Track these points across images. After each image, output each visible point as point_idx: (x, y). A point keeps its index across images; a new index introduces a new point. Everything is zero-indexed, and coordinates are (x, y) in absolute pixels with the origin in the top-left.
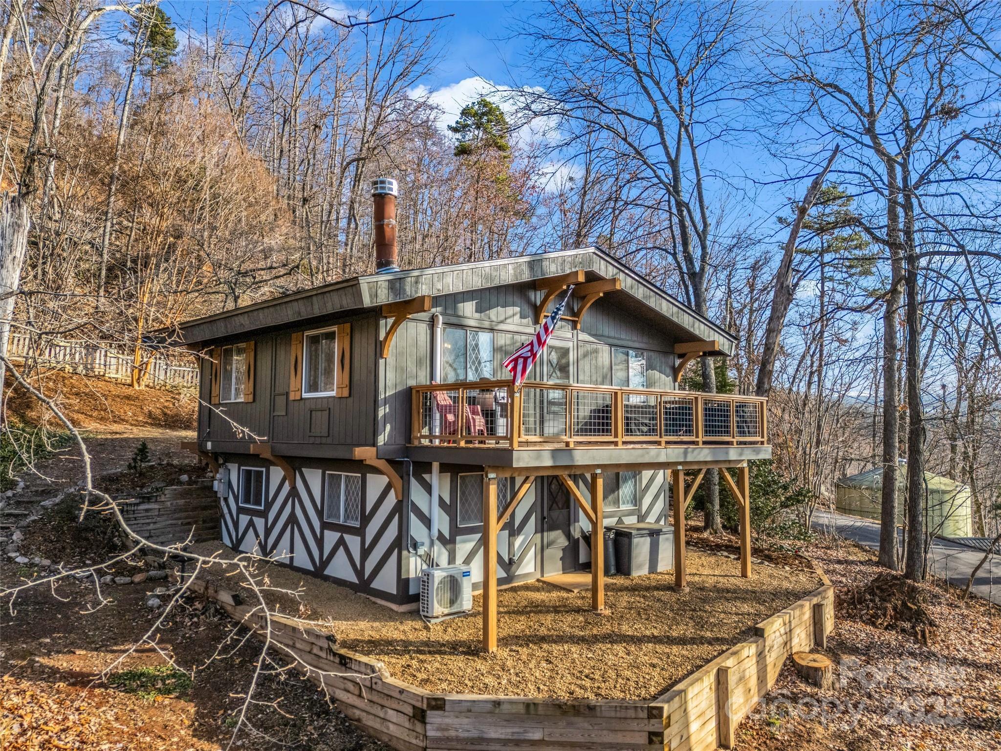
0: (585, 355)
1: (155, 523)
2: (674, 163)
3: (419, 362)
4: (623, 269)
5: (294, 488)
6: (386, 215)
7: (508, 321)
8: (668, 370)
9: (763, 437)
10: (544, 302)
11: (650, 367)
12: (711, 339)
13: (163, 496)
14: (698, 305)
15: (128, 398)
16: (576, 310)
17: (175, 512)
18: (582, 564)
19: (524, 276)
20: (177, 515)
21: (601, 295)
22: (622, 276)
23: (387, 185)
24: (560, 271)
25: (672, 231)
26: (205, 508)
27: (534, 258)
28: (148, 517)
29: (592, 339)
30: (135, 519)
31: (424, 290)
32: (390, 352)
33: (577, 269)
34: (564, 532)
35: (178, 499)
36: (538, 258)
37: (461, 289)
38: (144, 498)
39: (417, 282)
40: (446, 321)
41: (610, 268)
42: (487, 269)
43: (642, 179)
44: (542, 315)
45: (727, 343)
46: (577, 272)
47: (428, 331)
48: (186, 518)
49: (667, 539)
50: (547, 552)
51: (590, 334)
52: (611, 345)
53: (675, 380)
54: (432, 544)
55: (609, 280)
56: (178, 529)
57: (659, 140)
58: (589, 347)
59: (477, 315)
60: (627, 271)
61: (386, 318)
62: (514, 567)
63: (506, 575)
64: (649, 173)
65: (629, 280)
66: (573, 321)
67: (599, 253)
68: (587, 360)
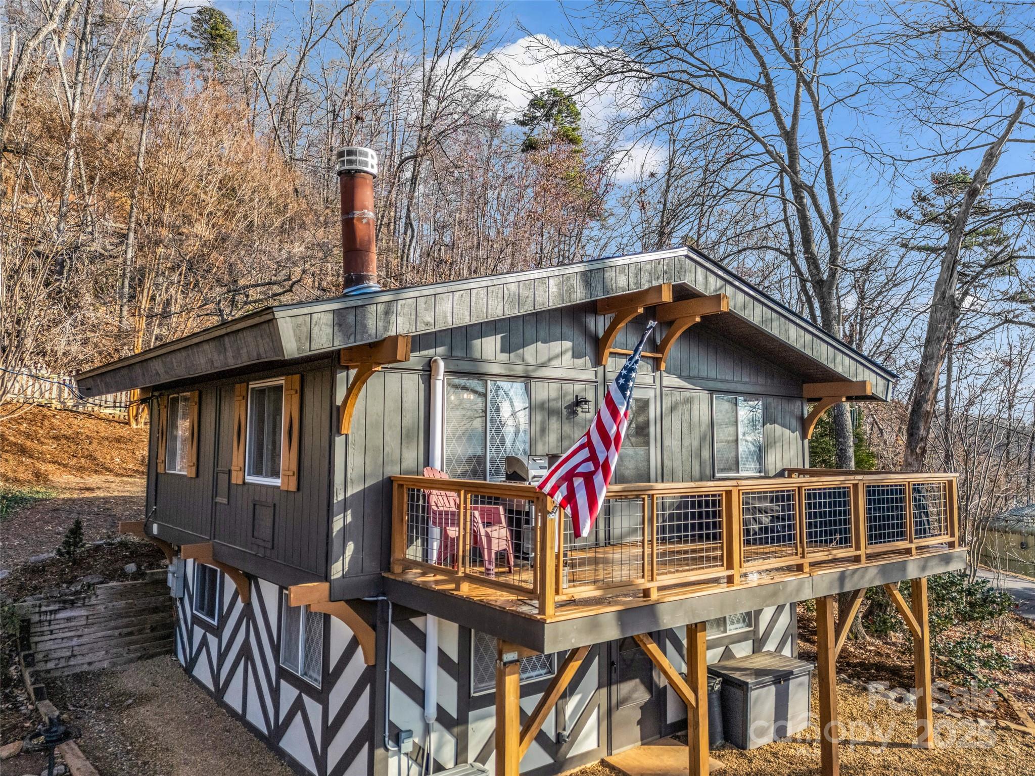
0: (673, 409)
1: (80, 636)
2: (789, 136)
3: (404, 437)
4: (731, 279)
5: (248, 605)
6: (358, 203)
7: (553, 363)
8: (794, 423)
9: (952, 535)
10: (609, 332)
11: (767, 419)
12: (860, 379)
13: (94, 598)
14: (827, 323)
15: (119, 440)
16: (658, 342)
17: (110, 618)
18: (673, 725)
19: (574, 296)
20: (112, 624)
21: (698, 319)
22: (729, 290)
23: (358, 158)
24: (632, 285)
25: (788, 225)
26: (155, 610)
27: (592, 267)
28: (70, 629)
29: (683, 384)
30: (52, 632)
31: (401, 325)
32: (352, 423)
33: (661, 281)
34: (643, 682)
35: (117, 600)
36: (598, 266)
37: (466, 321)
38: (65, 602)
39: (387, 313)
40: (453, 368)
41: (712, 278)
42: (513, 288)
43: (747, 156)
44: (607, 352)
45: (881, 382)
46: (661, 286)
47: (422, 386)
48: (127, 626)
49: (801, 684)
50: (616, 716)
51: (680, 377)
52: (712, 391)
53: (804, 436)
54: (427, 730)
55: (710, 298)
56: (113, 642)
57: (768, 106)
58: (677, 396)
59: (504, 357)
60: (737, 283)
61: (347, 368)
62: (564, 747)
63: (550, 761)
64: (758, 148)
65: (740, 297)
66: (654, 358)
67: (695, 257)
68: (676, 416)
